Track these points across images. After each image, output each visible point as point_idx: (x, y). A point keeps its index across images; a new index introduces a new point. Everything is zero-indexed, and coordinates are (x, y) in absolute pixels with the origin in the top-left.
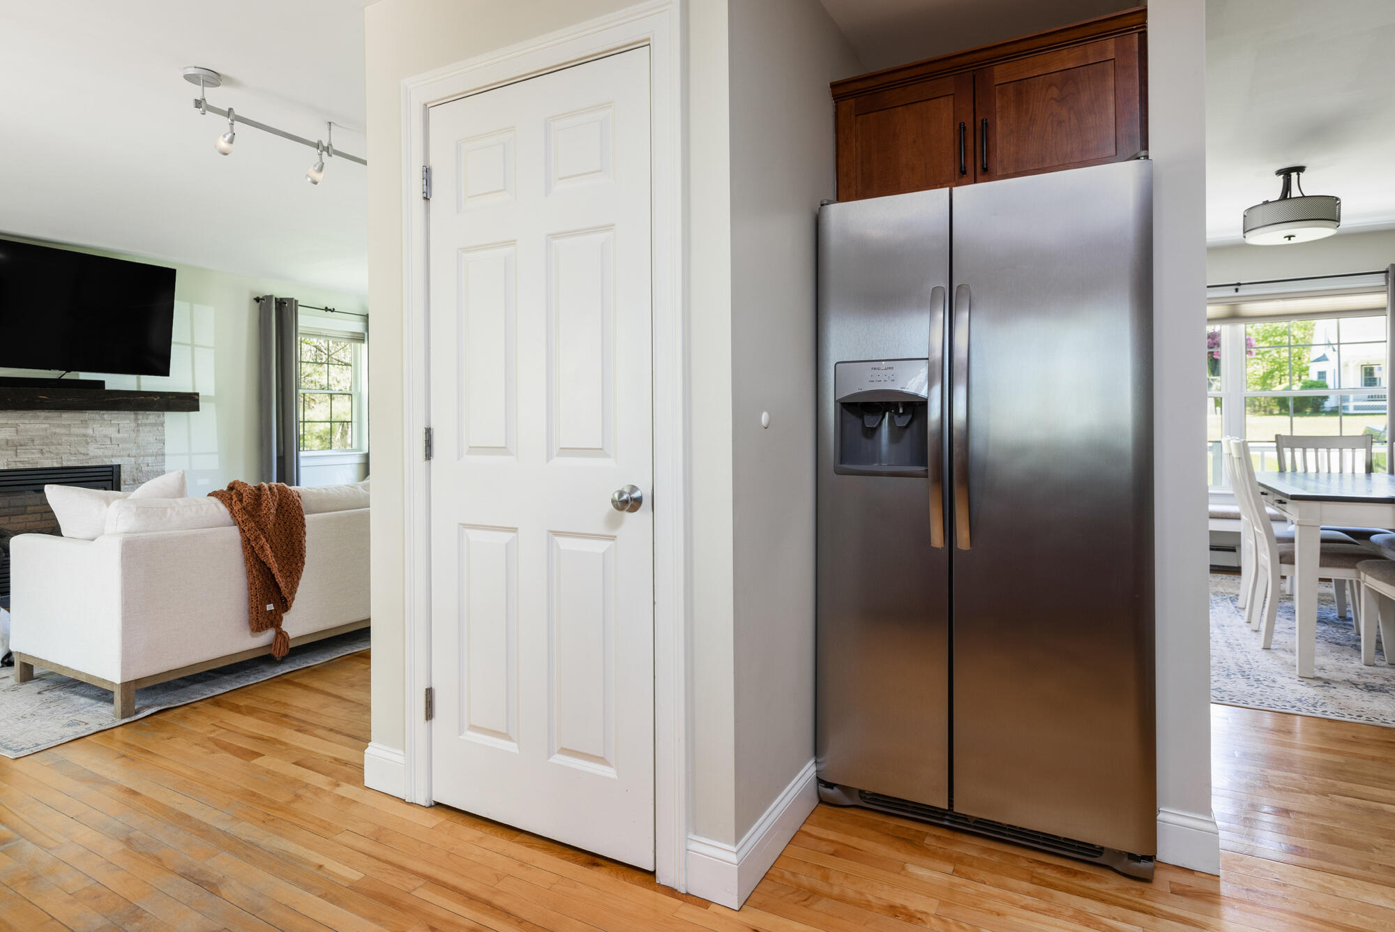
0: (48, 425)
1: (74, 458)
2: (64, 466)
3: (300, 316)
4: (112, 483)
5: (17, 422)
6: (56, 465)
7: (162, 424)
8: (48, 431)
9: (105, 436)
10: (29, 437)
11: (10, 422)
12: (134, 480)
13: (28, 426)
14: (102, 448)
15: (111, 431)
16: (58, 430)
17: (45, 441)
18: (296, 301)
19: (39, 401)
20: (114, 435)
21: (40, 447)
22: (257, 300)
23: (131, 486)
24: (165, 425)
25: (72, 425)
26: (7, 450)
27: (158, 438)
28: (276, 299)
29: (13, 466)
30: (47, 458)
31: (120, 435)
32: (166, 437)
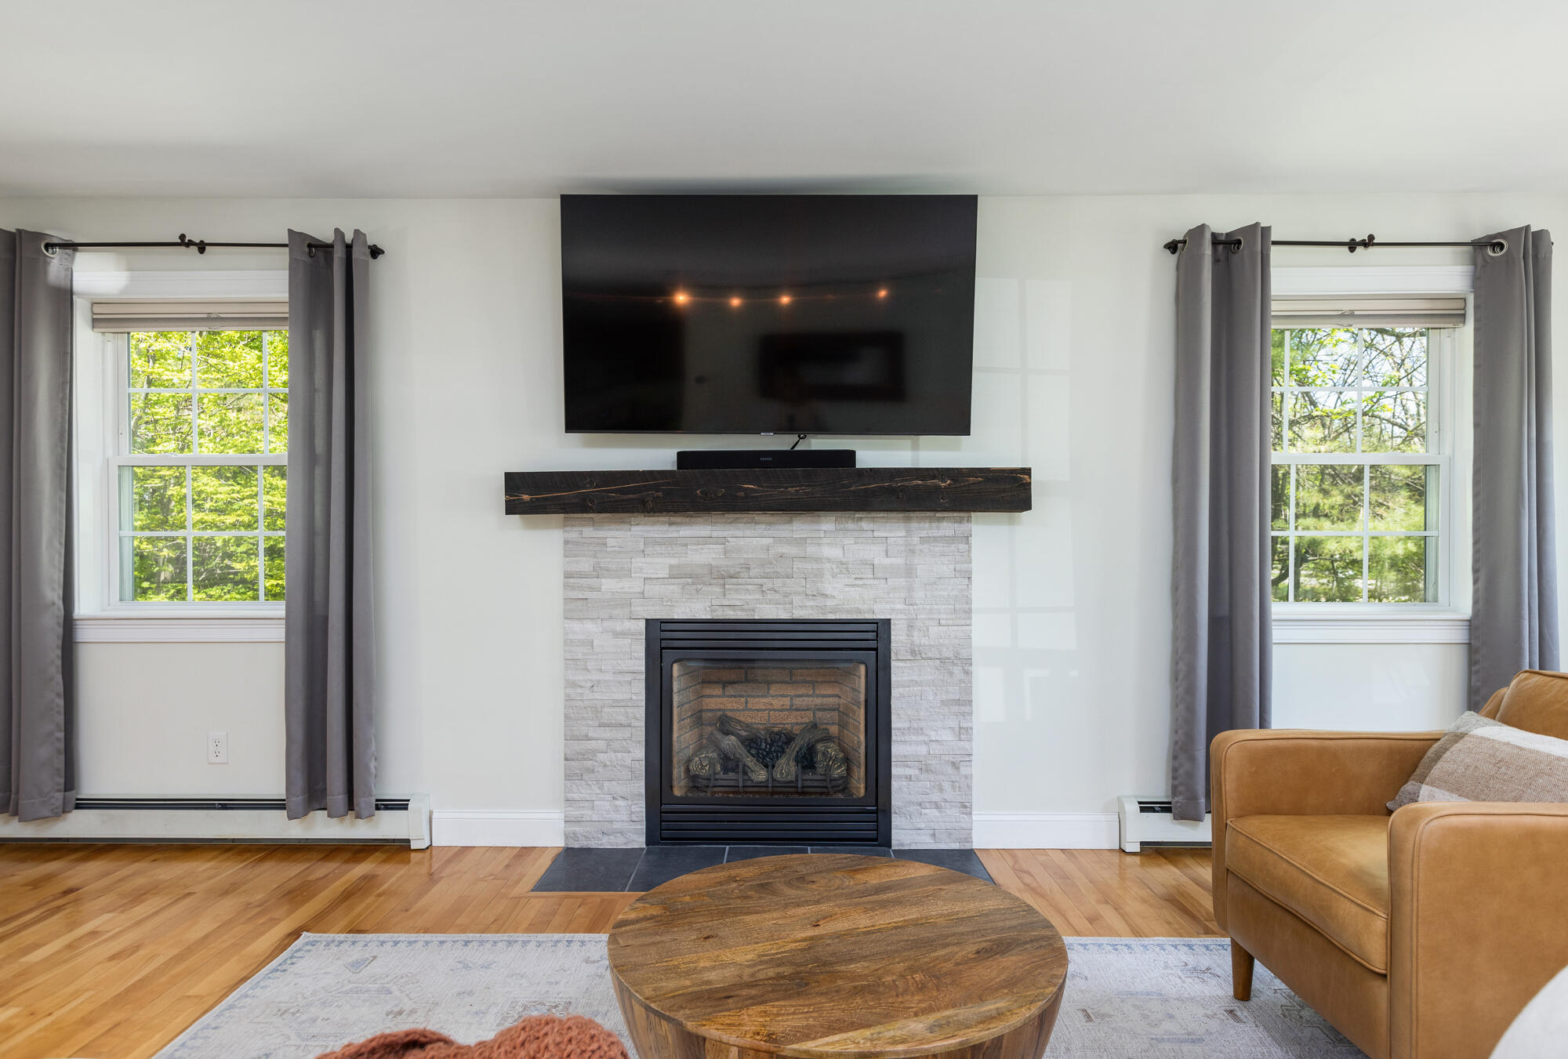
0: (771, 540)
1: (812, 603)
2: (795, 617)
3: (1274, 272)
4: (877, 654)
5: (725, 534)
6: (783, 615)
7: (967, 539)
8: (772, 552)
9: (864, 562)
10: (742, 561)
11: (715, 534)
12: (913, 652)
13: (742, 542)
14: (858, 586)
15: (873, 552)
16: (786, 549)
17: (768, 570)
18: (1266, 231)
19: (742, 494)
20: (880, 560)
21: (760, 581)
22: (1172, 247)
23: (908, 664)
24: (973, 540)
25: (808, 541)
26: (710, 584)
27: (958, 568)
28: (1214, 235)
29: (720, 614)
30: (770, 602)
31: (888, 561)
32: (976, 567)
